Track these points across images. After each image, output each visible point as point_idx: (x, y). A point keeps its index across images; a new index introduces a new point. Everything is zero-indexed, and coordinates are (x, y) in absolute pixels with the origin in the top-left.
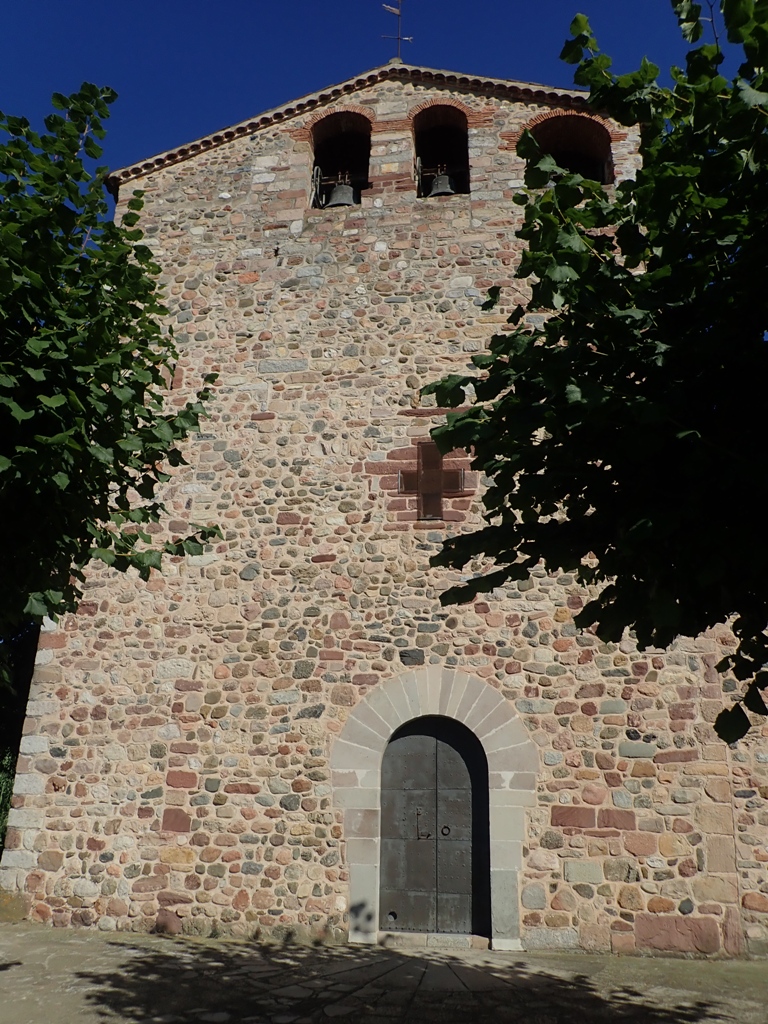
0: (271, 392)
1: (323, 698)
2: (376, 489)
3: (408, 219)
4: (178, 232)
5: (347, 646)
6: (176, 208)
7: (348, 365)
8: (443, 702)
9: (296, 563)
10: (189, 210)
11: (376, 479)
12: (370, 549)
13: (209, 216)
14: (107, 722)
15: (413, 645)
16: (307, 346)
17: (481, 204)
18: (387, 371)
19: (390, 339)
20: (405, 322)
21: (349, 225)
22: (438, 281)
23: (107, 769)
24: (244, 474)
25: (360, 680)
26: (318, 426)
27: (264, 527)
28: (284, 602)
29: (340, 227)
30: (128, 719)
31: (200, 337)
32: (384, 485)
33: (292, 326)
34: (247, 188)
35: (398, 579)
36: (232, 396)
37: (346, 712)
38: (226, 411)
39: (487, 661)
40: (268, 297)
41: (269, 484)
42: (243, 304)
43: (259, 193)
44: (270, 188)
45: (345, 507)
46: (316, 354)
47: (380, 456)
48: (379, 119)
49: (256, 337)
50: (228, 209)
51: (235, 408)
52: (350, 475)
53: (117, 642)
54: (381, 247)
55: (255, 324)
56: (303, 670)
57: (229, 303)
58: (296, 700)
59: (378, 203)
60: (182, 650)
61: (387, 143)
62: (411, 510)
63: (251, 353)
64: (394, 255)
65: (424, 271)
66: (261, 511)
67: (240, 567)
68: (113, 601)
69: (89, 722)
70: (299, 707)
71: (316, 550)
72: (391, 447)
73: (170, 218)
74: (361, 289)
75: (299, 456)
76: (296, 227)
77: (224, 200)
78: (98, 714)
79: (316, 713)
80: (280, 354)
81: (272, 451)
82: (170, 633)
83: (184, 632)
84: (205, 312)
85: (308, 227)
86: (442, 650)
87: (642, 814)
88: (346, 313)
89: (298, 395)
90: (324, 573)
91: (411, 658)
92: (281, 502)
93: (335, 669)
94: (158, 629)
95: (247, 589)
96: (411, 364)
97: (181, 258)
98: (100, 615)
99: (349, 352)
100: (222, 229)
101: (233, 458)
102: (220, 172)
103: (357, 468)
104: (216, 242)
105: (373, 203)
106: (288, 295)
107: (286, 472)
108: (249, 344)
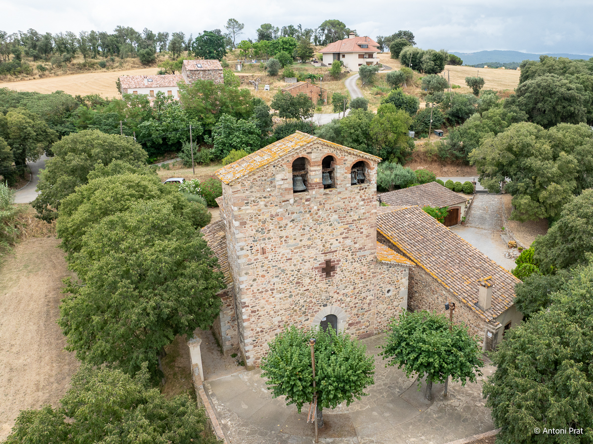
0: (291, 253)
1: (309, 317)
2: (317, 273)
3: (322, 199)
4: (256, 204)
5: (313, 306)
6: (254, 194)
7: (309, 243)
8: (331, 312)
9: (300, 292)
10: (258, 195)
11: (317, 270)
12: (316, 286)
13: (265, 197)
14: (264, 333)
15: (325, 303)
16: (298, 240)
17: (340, 193)
18: (318, 244)
19: (318, 235)
20: (322, 230)
21: (307, 200)
22: (330, 218)
23: (266, 340)
24: (287, 274)
25: (315, 312)
26: (303, 260)
27: (292, 286)
28: (299, 301)
29: (304, 201)
30: (269, 331)
31: (269, 239)
32: (318, 272)
33: (294, 233)
34: (275, 187)
35: (322, 291)
36: (280, 254)
37: (313, 318)
38: (279, 259)
39: (338, 303)
40: (287, 225)
41: (293, 276)
42: (280, 228)
43: (279, 189)
44: (282, 187)
45: (310, 278)
46: (301, 241)
47: (317, 265)
48: (313, 160)
49: (285, 237)
50: (270, 195)
51: (282, 258)
52: (311, 270)
53: (263, 317)
54: (316, 208)
55: (284, 234)
56: (304, 313)
57: (276, 227)
58: (303, 318)
59: (314, 193)
60: (278, 315)
61: (315, 171)
62: (324, 276)
63: (284, 242)
64: (318, 210)
65: (326, 214)
66: (291, 282)
67: (288, 295)
68: (260, 309)
69: (260, 334)
70: (304, 319)
71: (305, 289)
72: (320, 263)
73: (253, 199)
74: (311, 221)
75: (299, 268)
76: (292, 201)
77: (269, 191)
78: (262, 331)
79: (307, 320)
80: (291, 242)
81: (293, 268)
82: (275, 312)
83: (278, 311)
84: (269, 231)
85: (295, 201)
86: (331, 303)
87: (362, 321)
88: (307, 228)
89: (297, 252)
90: (307, 293)
91: (325, 305)
92: (296, 279)
93: (310, 311)
94: (272, 313)
95: (290, 300)
96: (323, 241)
97: (259, 213)
98: (257, 313)
99: (309, 239)
100: (270, 202)
101: (283, 271)
102: (265, 180)
103: (312, 269)
104: (269, 207)
105: (313, 193)
106: (291, 224)
107: (296, 272)
108: (283, 240)
